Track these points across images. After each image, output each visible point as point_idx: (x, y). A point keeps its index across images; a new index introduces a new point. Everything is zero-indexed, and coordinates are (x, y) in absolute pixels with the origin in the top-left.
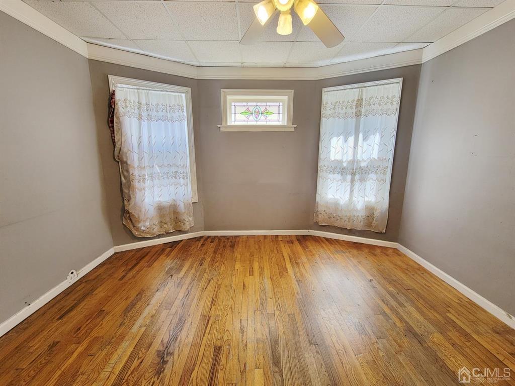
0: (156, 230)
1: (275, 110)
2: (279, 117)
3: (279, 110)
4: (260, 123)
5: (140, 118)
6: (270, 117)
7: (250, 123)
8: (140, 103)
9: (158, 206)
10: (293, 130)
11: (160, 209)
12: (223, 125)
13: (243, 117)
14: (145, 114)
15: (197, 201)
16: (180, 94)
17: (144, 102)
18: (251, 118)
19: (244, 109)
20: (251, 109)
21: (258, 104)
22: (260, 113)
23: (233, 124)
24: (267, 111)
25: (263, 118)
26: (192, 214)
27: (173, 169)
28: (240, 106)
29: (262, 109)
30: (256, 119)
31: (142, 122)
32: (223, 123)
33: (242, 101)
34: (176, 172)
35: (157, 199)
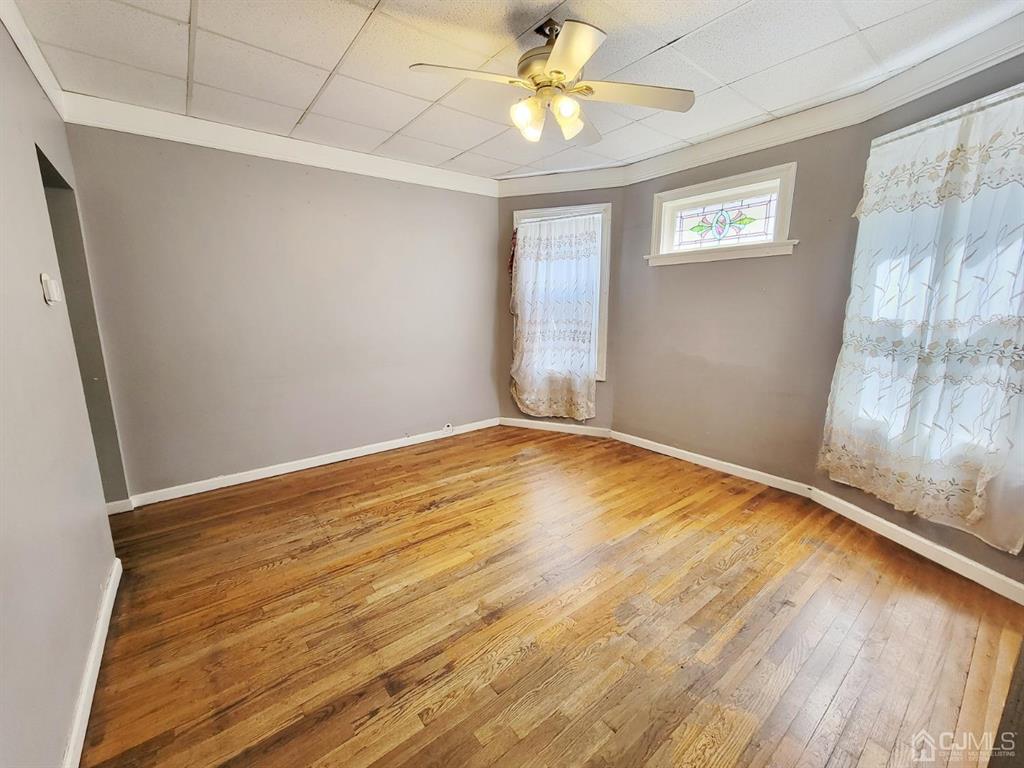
0: (544, 410)
1: (760, 211)
2: (766, 225)
3: (768, 211)
4: (725, 243)
5: (538, 259)
6: (748, 229)
7: (707, 246)
8: (540, 239)
9: (550, 377)
10: (790, 251)
11: (552, 381)
12: (652, 254)
13: (696, 236)
14: (543, 252)
15: (604, 379)
16: (591, 216)
17: (544, 238)
18: (710, 234)
19: (696, 221)
20: (710, 218)
21: (726, 206)
22: (728, 221)
23: (676, 249)
24: (743, 217)
25: (731, 231)
26: (593, 398)
27: (573, 327)
28: (691, 216)
29: (733, 215)
30: (718, 237)
31: (540, 263)
32: (653, 250)
33: (695, 206)
34: (576, 331)
35: (549, 367)
